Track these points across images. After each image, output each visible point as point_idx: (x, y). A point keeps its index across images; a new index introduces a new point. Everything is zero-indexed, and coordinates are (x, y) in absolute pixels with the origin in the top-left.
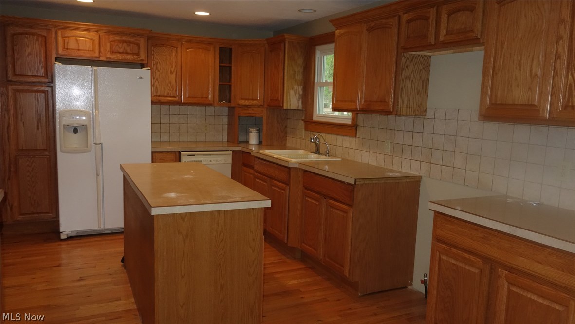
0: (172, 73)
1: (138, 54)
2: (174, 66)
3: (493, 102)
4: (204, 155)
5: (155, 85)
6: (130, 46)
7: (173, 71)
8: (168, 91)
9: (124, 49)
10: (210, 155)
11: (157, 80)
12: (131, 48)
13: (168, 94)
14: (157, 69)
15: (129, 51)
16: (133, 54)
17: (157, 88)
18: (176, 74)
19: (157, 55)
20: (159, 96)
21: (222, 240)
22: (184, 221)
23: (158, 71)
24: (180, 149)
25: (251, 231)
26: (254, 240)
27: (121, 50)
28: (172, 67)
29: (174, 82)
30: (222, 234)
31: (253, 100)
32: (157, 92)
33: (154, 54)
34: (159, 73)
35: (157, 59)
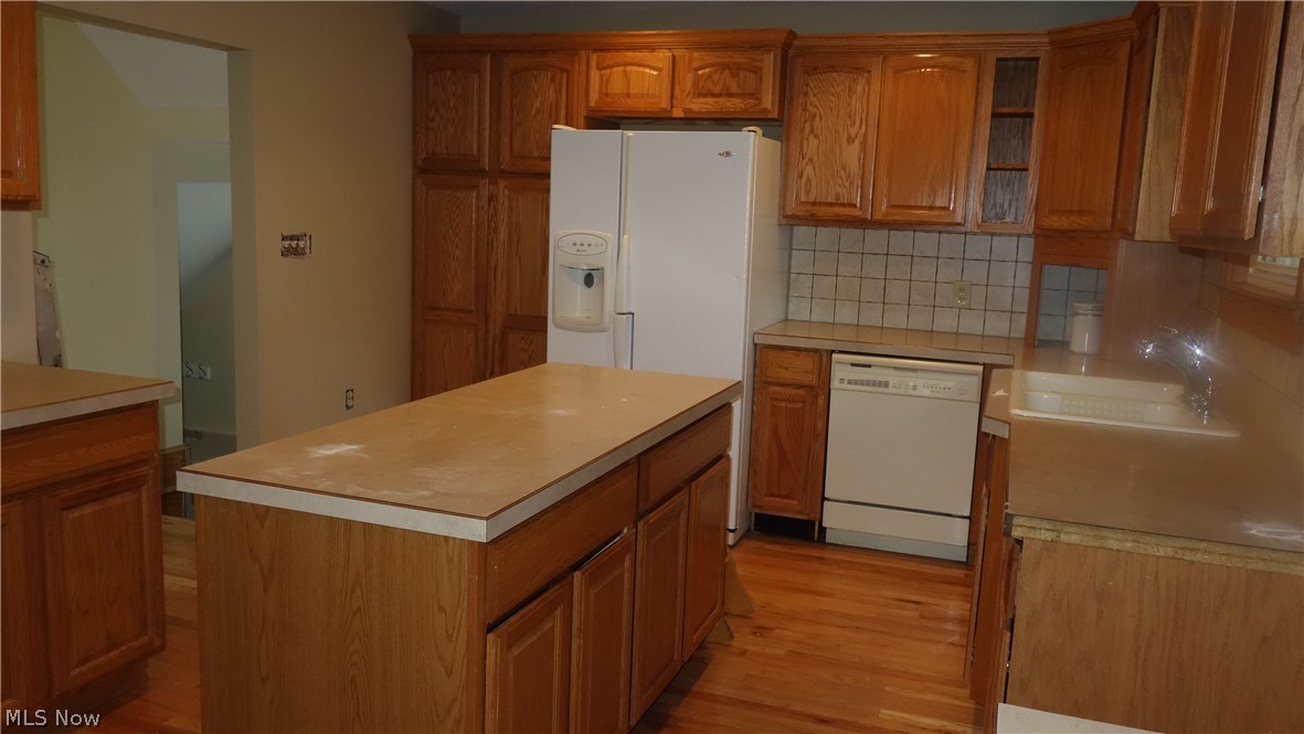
0: (850, 140)
1: (755, 95)
2: (858, 122)
4: (895, 368)
5: (805, 174)
6: (737, 75)
7: (853, 136)
8: (839, 189)
9: (725, 84)
10: (915, 370)
11: (811, 160)
12: (741, 80)
13: (838, 196)
14: (812, 131)
15: (734, 88)
16: (743, 95)
17: (808, 181)
18: (864, 144)
19: (815, 96)
20: (814, 204)
21: (359, 609)
23: (816, 136)
24: (830, 346)
25: (441, 609)
26: (449, 637)
27: (717, 90)
28: (853, 124)
29: (854, 165)
30: (358, 591)
31: (1081, 213)
32: (808, 192)
33: (806, 94)
34: (816, 141)
35: (815, 106)
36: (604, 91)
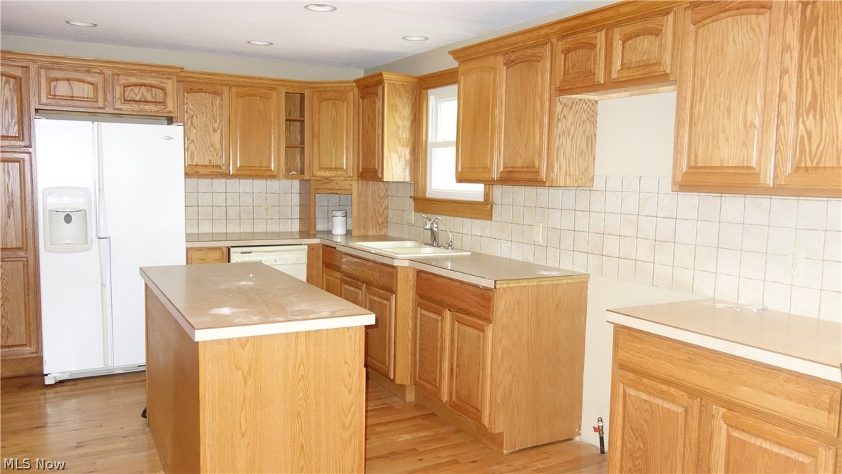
0: (214, 130)
1: (163, 103)
2: (218, 121)
3: (692, 164)
4: (264, 252)
5: (190, 149)
6: (151, 90)
7: (216, 128)
8: (210, 158)
9: (143, 95)
10: (275, 251)
11: (193, 141)
12: (153, 94)
13: (210, 161)
14: (192, 124)
15: (149, 98)
16: (156, 103)
17: (192, 153)
18: (221, 132)
19: (192, 105)
20: (196, 166)
21: (302, 376)
22: (244, 350)
23: (194, 128)
24: (229, 244)
25: (346, 363)
26: (350, 375)
27: (137, 99)
28: (216, 122)
29: (218, 145)
30: (302, 367)
31: (336, 169)
32: (192, 159)
33: (187, 103)
34: (195, 130)
35: (193, 111)
36: (52, 93)
